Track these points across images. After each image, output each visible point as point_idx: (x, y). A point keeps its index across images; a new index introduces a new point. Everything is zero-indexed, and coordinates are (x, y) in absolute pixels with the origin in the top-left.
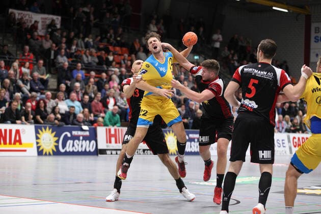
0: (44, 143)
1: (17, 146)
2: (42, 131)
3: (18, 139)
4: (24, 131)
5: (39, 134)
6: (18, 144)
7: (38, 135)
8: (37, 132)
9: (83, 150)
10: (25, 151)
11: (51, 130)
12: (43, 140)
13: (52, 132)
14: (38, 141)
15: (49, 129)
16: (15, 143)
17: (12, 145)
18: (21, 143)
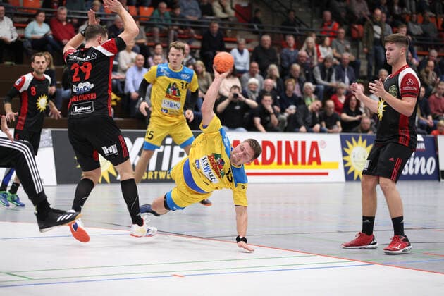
0: (355, 162)
1: (314, 168)
2: (351, 143)
3: (314, 155)
4: (324, 143)
5: (347, 147)
6: (315, 163)
7: (346, 150)
8: (344, 145)
9: (416, 172)
10: (326, 174)
11: (365, 141)
12: (354, 157)
13: (368, 145)
14: (346, 158)
15: (363, 141)
16: (310, 163)
17: (307, 166)
18: (319, 163)
